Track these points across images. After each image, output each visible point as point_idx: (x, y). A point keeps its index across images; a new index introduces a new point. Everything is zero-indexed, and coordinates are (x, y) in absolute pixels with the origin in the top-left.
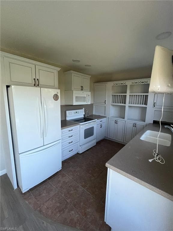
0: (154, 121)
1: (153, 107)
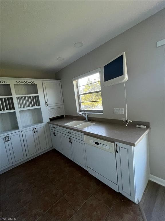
0: (50, 118)
1: (46, 107)
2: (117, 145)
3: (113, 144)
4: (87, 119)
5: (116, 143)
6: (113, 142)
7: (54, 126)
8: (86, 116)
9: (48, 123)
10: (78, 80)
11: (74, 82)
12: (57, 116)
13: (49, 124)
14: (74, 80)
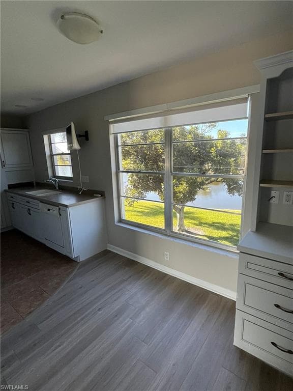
1: (2, 167)
2: (60, 209)
3: (58, 208)
4: (57, 189)
5: (60, 207)
6: (58, 206)
7: (13, 195)
8: (56, 183)
9: (5, 191)
10: (51, 135)
11: (45, 137)
12: (21, 182)
13: (7, 193)
14: (46, 134)
